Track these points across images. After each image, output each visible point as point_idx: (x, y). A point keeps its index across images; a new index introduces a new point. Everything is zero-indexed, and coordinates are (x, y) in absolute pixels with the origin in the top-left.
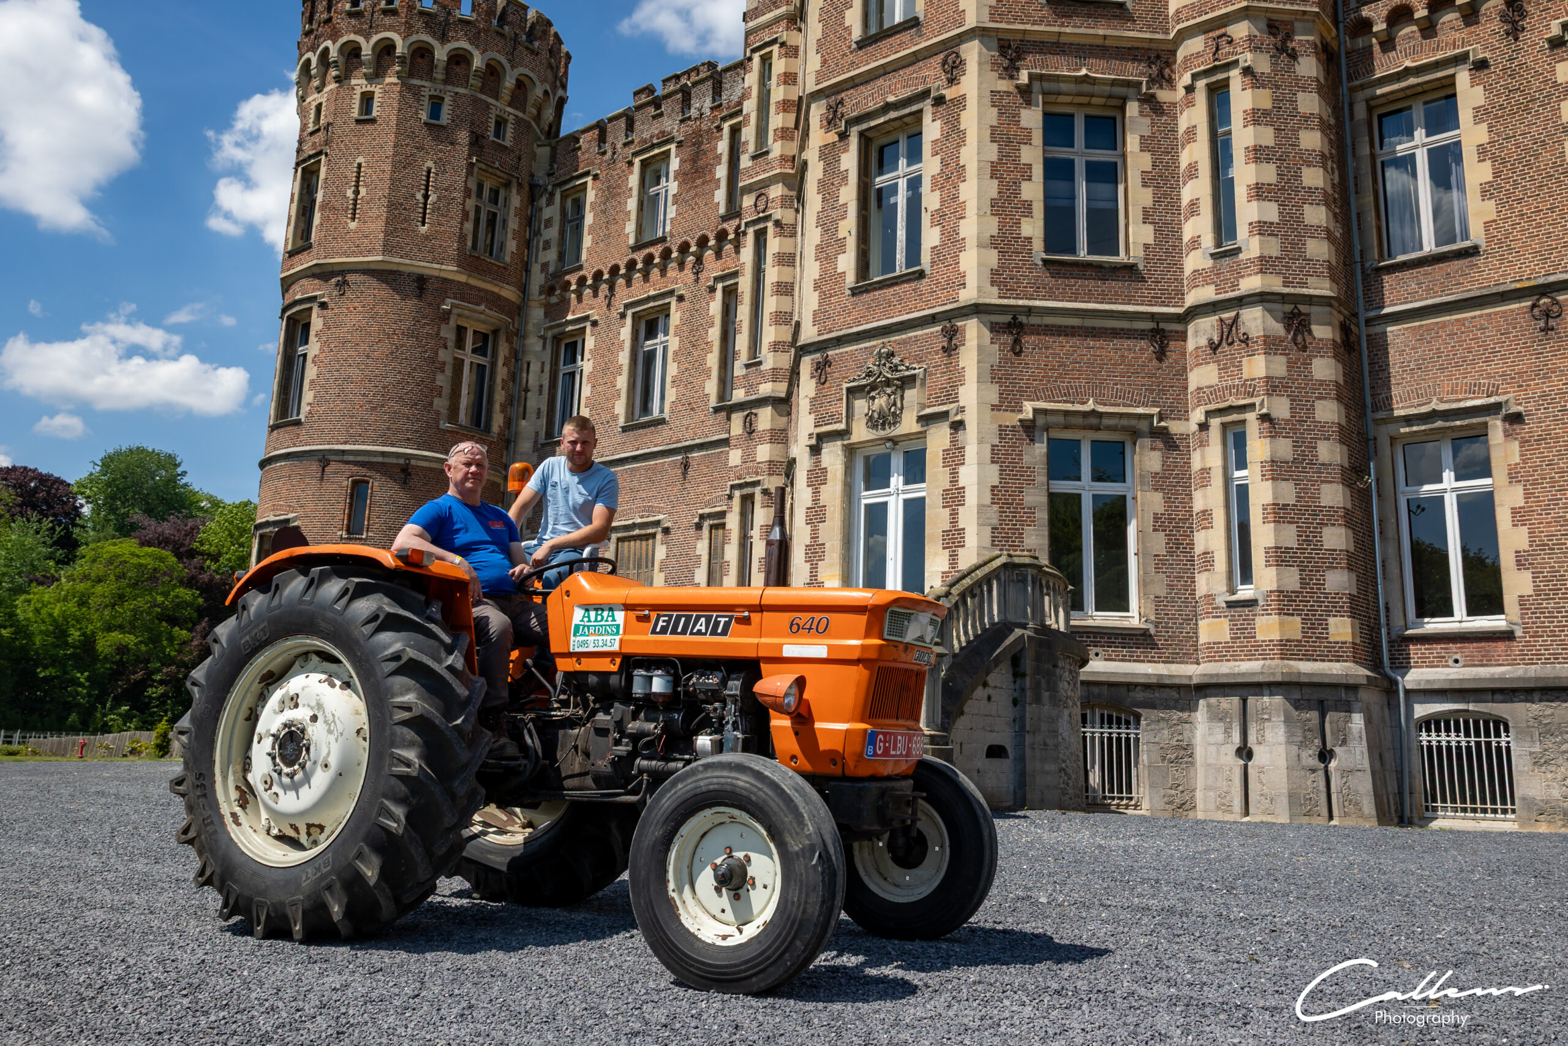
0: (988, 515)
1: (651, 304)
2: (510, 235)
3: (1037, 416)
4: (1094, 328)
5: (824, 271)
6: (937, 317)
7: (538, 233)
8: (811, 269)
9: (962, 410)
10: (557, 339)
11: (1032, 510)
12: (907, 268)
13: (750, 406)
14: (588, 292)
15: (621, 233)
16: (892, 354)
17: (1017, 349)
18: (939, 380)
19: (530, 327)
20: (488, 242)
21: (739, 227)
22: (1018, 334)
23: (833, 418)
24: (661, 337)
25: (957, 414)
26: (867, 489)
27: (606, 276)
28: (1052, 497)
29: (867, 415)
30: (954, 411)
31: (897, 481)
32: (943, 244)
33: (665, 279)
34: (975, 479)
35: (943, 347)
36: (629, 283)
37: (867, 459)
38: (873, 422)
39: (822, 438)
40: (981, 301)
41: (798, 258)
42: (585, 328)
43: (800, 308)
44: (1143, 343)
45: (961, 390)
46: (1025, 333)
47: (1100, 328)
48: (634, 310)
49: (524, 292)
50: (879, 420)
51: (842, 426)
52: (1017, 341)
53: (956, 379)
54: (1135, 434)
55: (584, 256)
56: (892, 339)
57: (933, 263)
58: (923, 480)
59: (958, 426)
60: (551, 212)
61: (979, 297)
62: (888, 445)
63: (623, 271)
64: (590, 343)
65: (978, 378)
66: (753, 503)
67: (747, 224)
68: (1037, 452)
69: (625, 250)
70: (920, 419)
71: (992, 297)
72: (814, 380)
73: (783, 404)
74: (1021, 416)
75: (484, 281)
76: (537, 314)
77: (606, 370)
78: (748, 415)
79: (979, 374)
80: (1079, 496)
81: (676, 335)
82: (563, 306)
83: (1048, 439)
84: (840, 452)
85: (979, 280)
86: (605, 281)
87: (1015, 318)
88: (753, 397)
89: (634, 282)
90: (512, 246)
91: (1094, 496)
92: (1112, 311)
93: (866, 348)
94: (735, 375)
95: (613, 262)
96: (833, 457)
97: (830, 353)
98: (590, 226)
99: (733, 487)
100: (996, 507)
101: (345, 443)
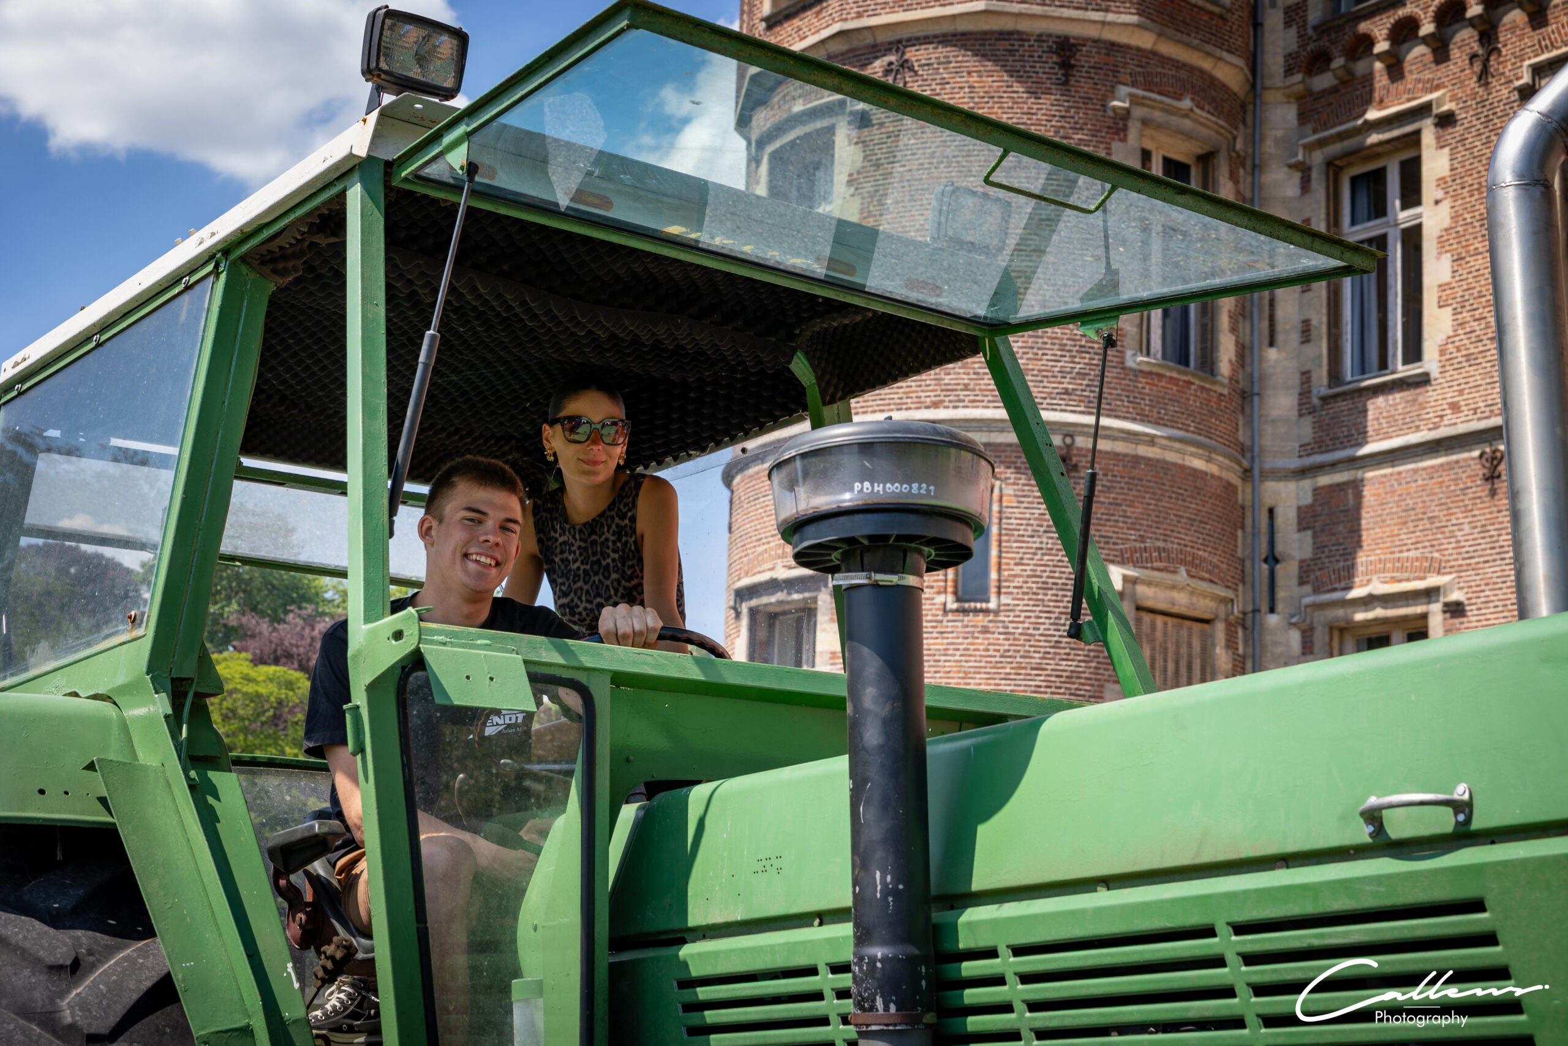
14: (1421, 51)
19: (1271, 144)
27: (1474, 10)
36: (1538, 19)
42: (1418, 133)
49: (1255, 69)
64: (1435, 165)
75: (1185, 46)
76: (1282, 116)
82: (1352, 92)
101: (936, 405)
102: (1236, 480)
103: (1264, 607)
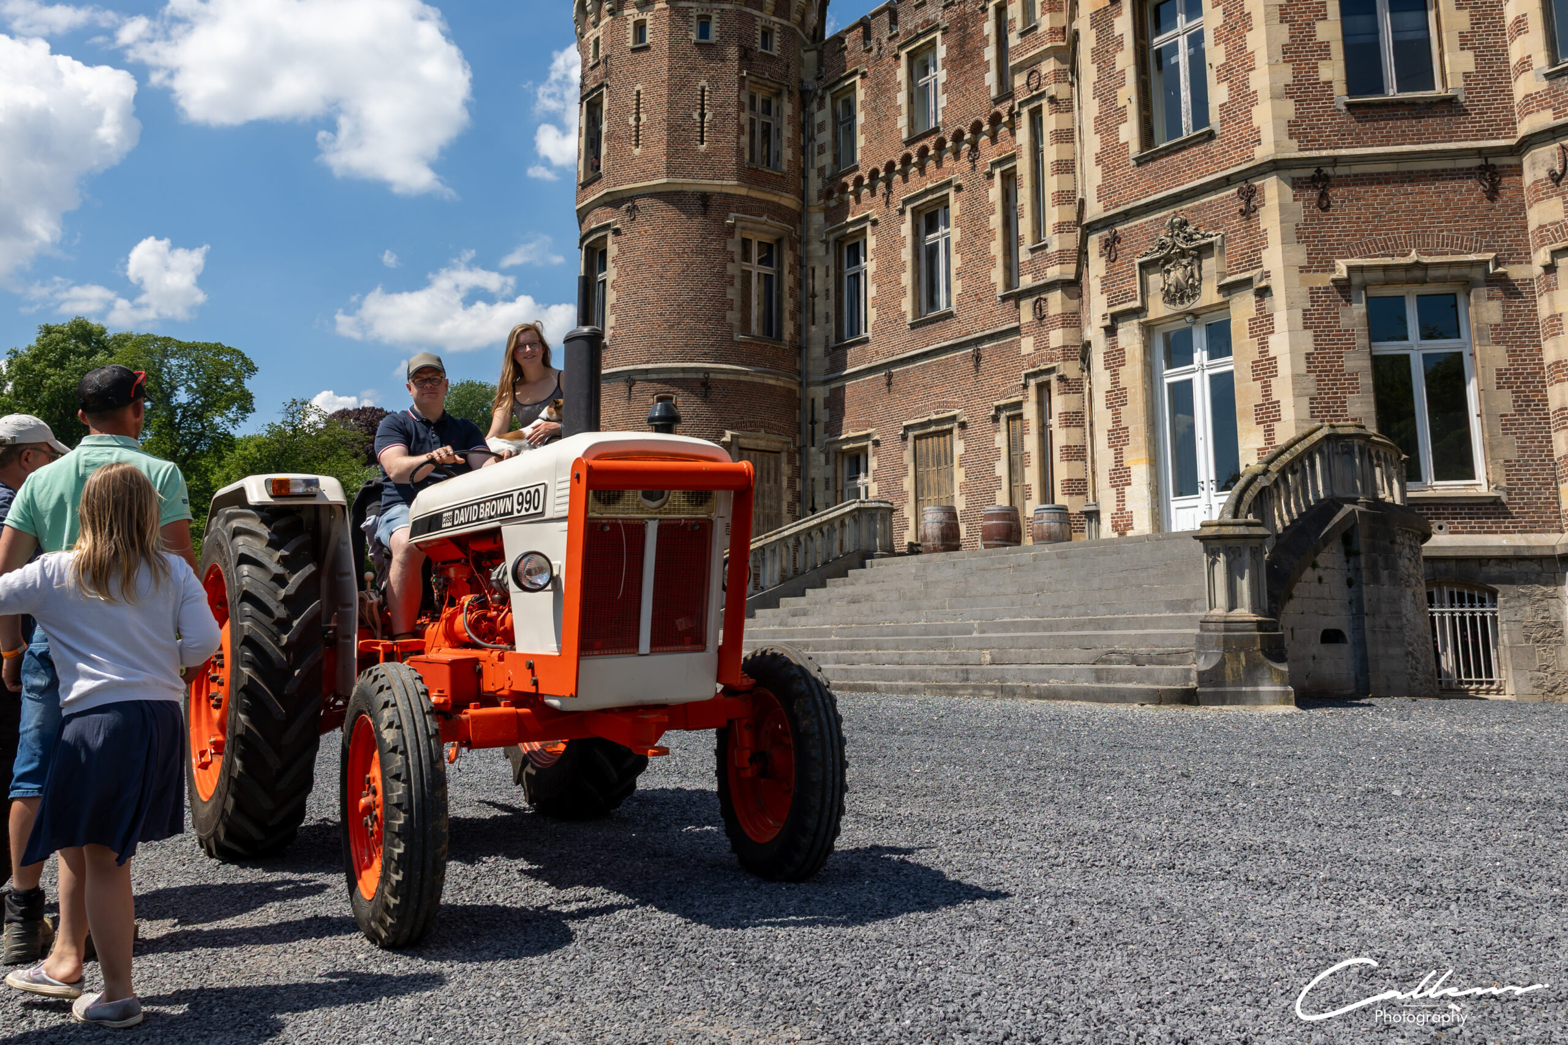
0: (1305, 385)
1: (930, 197)
2: (785, 144)
3: (1352, 274)
4: (1411, 172)
5: (1105, 143)
6: (1232, 178)
7: (812, 138)
8: (1091, 143)
9: (1267, 275)
10: (839, 242)
11: (1354, 376)
12: (1195, 130)
13: (1038, 292)
14: (865, 191)
15: (893, 129)
16: (1185, 223)
17: (1324, 204)
18: (1238, 245)
19: (812, 233)
20: (765, 152)
21: (1012, 108)
22: (1324, 187)
23: (1128, 297)
24: (942, 230)
25: (1261, 280)
26: (1169, 367)
27: (882, 174)
28: (1377, 361)
29: (1162, 289)
30: (1258, 277)
31: (1200, 356)
32: (1233, 100)
33: (941, 170)
34: (1286, 347)
35: (1241, 210)
36: (905, 179)
37: (1166, 336)
38: (1170, 297)
39: (1116, 318)
40: (1280, 156)
41: (1077, 133)
42: (865, 228)
43: (1083, 185)
44: (1470, 183)
45: (1265, 254)
46: (1332, 186)
47: (1418, 172)
48: (912, 205)
49: (803, 199)
50: (1176, 294)
51: (1137, 304)
52: (1323, 196)
53: (1258, 243)
54: (1468, 284)
55: (859, 157)
56: (1185, 207)
57: (1223, 121)
58: (1229, 353)
59: (1264, 292)
60: (822, 116)
61: (1277, 152)
62: (1188, 319)
63: (898, 167)
64: (872, 242)
65: (1282, 239)
66: (1049, 391)
67: (1021, 105)
68: (1355, 312)
69: (899, 145)
70: (1222, 289)
71: (1292, 150)
72: (1104, 259)
73: (1073, 286)
74: (1334, 276)
75: (764, 192)
76: (817, 219)
77: (890, 269)
78: (1037, 301)
79: (1282, 235)
80: (1407, 357)
81: (957, 226)
82: (843, 208)
83: (1367, 298)
84: (1137, 331)
85: (1275, 134)
86: (882, 179)
87: (1319, 171)
88: (1041, 282)
89: (910, 176)
90: (787, 154)
91: (1424, 356)
92: (1431, 151)
93: (1156, 219)
94: (1021, 261)
95: (888, 159)
96: (1130, 336)
97: (1118, 229)
98: (863, 126)
99: (1027, 376)
100: (1313, 376)
101: (648, 362)
102: (795, 387)
103: (809, 444)
